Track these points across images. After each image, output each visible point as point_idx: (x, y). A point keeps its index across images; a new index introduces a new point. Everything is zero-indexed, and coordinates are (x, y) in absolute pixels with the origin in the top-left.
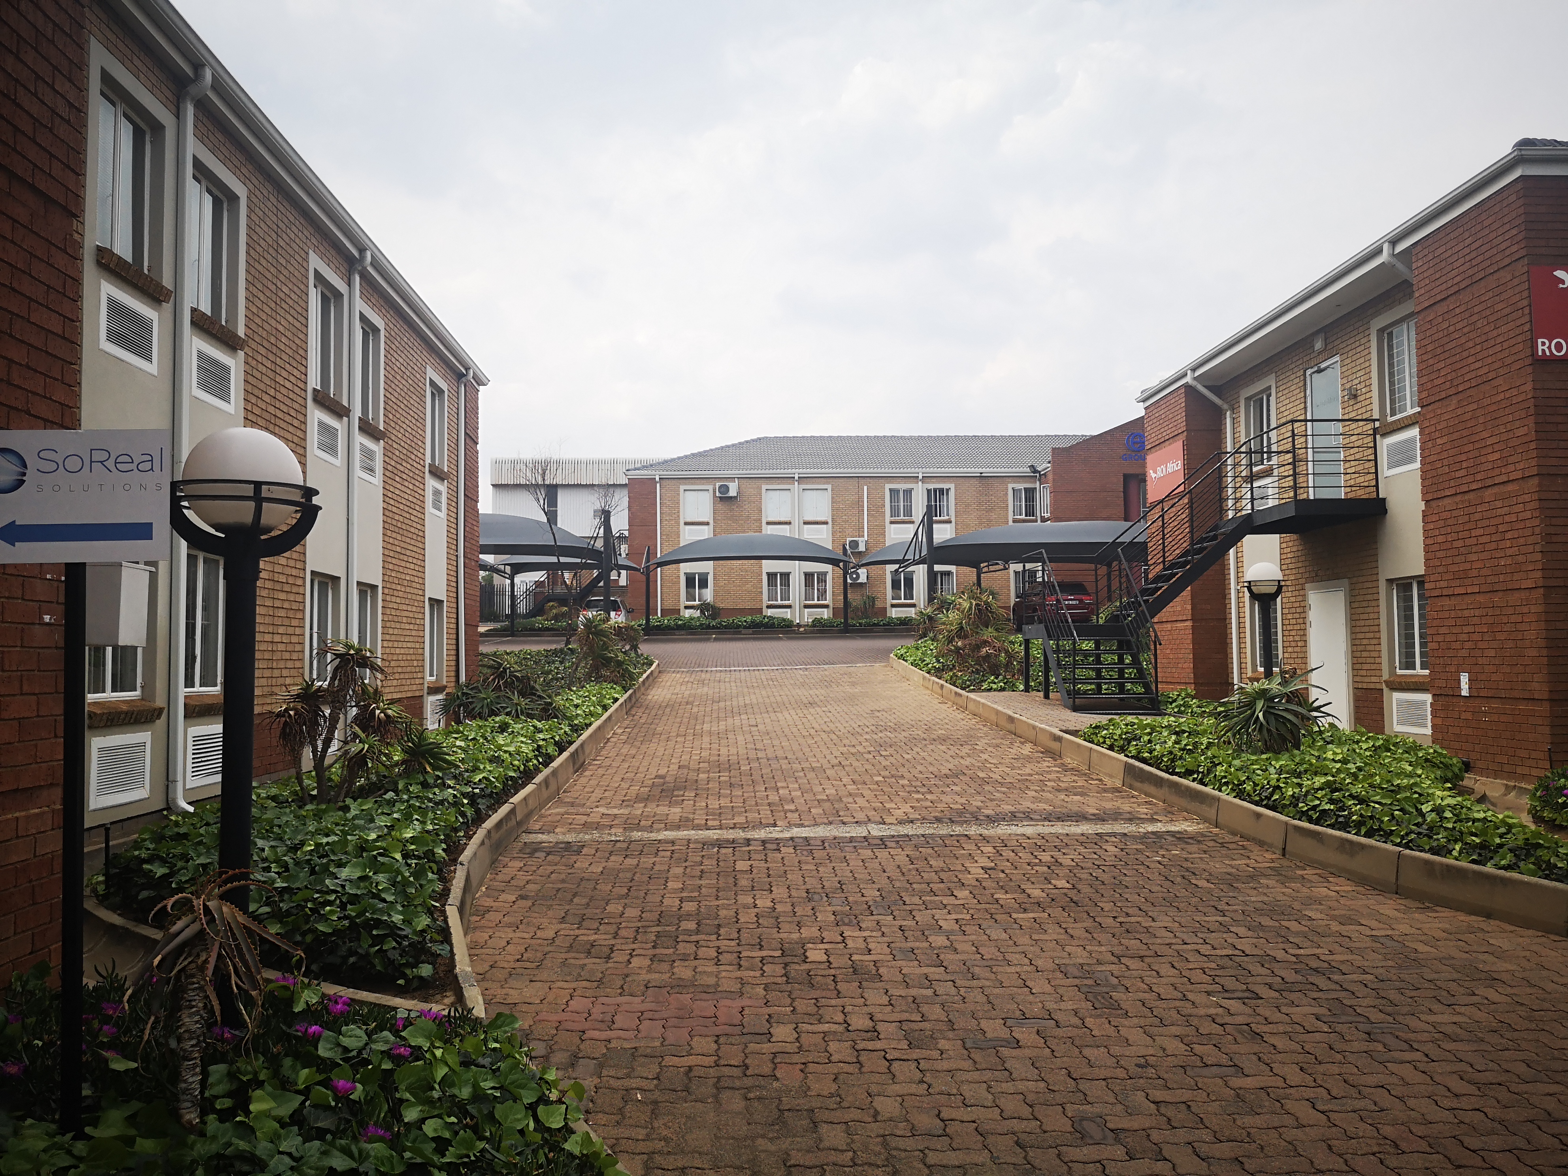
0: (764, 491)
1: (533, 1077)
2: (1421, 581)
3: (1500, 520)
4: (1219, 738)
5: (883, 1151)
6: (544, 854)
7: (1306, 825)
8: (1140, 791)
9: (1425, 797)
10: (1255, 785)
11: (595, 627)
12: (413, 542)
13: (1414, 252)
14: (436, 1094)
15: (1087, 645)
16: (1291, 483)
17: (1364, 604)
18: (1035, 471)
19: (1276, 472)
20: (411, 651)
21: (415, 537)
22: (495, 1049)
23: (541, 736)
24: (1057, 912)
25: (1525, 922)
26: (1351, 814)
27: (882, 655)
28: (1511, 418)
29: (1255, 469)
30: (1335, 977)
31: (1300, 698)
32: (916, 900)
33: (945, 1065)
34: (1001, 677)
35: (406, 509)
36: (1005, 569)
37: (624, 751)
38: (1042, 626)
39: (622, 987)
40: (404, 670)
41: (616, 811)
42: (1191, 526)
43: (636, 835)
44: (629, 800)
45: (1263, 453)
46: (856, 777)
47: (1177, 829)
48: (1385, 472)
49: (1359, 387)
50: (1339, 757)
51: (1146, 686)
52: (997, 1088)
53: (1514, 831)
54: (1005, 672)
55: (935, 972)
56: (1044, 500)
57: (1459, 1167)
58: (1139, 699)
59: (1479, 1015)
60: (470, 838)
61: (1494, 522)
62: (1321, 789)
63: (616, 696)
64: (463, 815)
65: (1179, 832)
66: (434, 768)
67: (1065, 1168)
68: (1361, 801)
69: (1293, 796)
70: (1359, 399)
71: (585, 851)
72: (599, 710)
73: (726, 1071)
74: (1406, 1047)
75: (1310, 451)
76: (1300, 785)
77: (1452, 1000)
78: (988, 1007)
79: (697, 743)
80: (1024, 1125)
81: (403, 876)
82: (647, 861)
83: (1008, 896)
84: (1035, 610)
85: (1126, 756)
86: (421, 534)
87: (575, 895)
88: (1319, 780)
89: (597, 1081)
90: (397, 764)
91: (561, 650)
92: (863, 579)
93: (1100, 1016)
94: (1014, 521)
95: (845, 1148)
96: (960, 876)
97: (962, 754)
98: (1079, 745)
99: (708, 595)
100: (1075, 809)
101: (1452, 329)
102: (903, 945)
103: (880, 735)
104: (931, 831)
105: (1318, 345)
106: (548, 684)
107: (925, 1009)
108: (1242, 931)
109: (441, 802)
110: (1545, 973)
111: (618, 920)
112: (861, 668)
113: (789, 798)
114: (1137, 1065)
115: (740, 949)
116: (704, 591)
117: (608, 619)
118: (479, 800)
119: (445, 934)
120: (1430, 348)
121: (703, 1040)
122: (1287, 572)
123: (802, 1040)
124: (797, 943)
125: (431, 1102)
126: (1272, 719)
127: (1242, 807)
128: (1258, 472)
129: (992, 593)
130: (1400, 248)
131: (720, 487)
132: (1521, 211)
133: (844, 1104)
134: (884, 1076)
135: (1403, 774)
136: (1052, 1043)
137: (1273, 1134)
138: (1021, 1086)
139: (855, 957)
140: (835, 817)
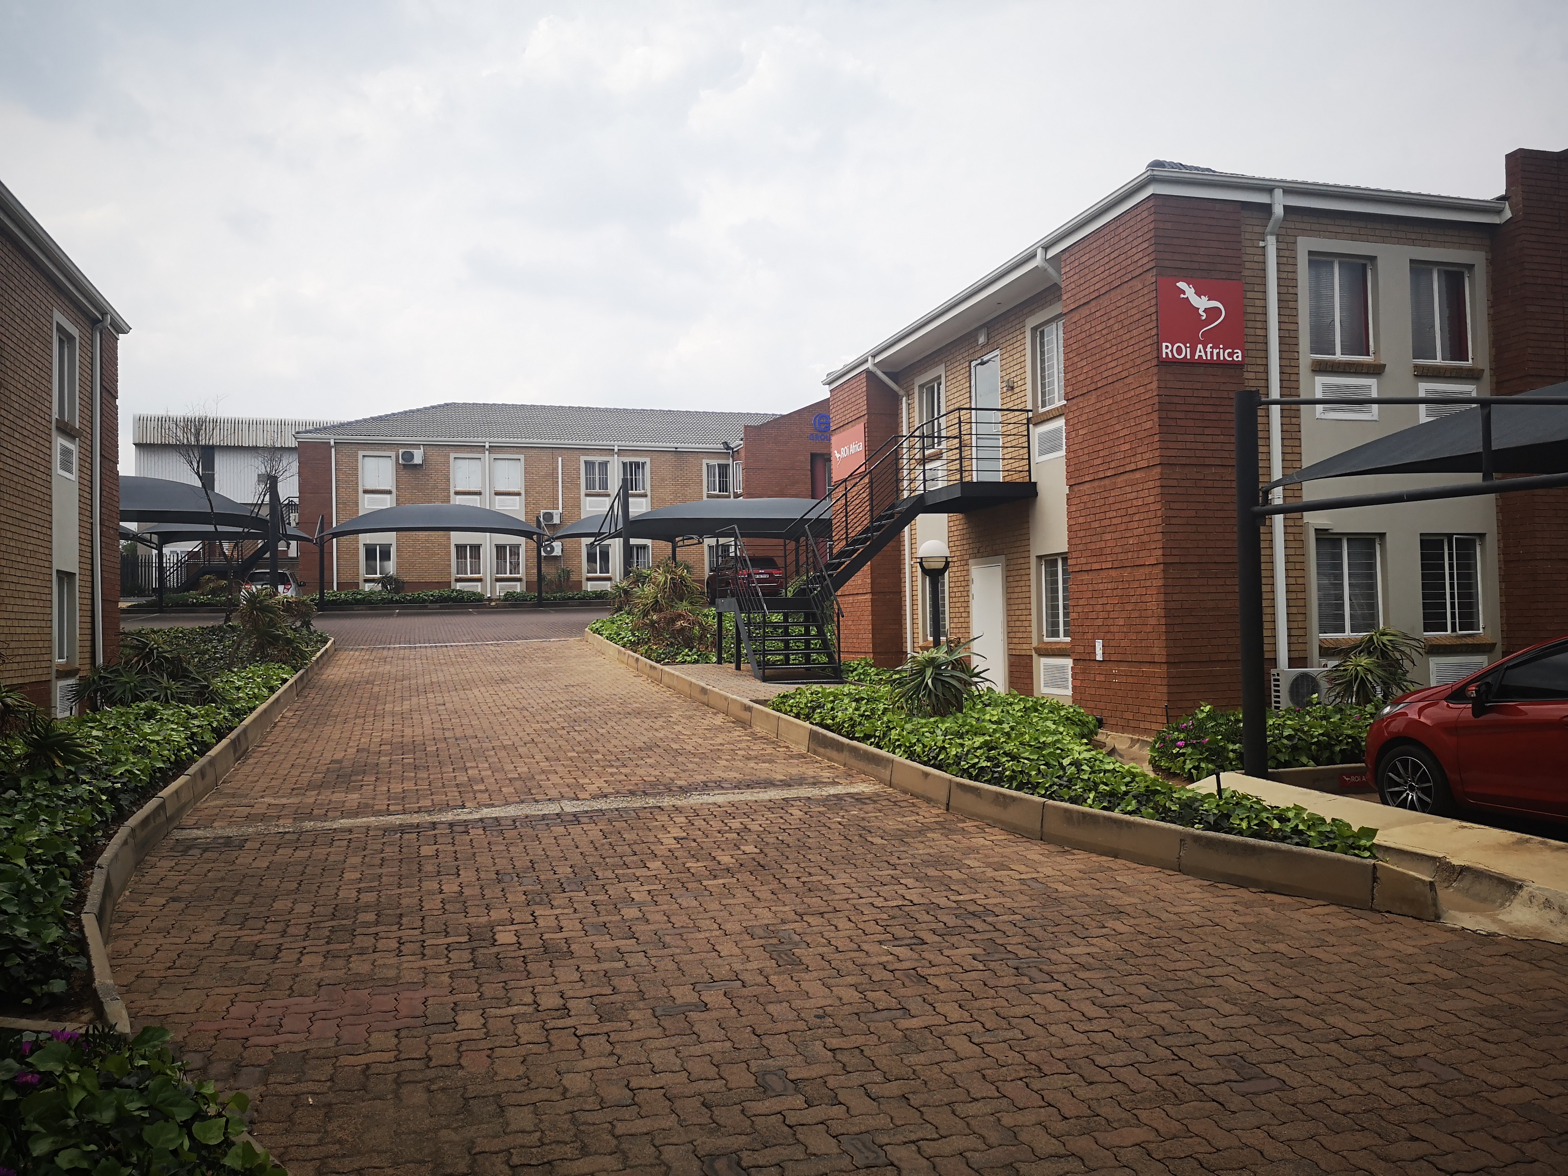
0: (452, 459)
1: (188, 1092)
2: (1065, 557)
3: (1129, 504)
4: (894, 704)
5: (572, 1127)
6: (200, 851)
7: (966, 781)
8: (824, 756)
9: (1065, 752)
10: (924, 746)
11: (261, 602)
12: (37, 507)
13: (1064, 257)
14: (71, 1122)
15: (776, 618)
16: (958, 467)
17: (1017, 578)
18: (728, 448)
19: (945, 456)
20: (36, 630)
21: (39, 501)
22: (142, 1066)
23: (196, 722)
24: (745, 877)
25: (1144, 860)
26: (1005, 770)
27: (578, 630)
28: (1139, 413)
29: (927, 452)
30: (989, 919)
31: (962, 665)
32: (609, 874)
33: (635, 1035)
34: (695, 650)
35: (28, 470)
36: (700, 543)
37: (295, 735)
38: (734, 599)
39: (291, 988)
40: (27, 651)
41: (284, 801)
42: (871, 505)
43: (308, 825)
44: (297, 789)
45: (934, 437)
46: (550, 754)
47: (856, 790)
48: (1036, 458)
49: (1015, 380)
50: (995, 719)
51: (830, 656)
52: (685, 1052)
53: (1137, 779)
54: (700, 644)
55: (627, 944)
56: (737, 476)
57: (1091, 1083)
58: (823, 669)
59: (1109, 945)
60: (110, 837)
61: (1124, 505)
62: (979, 748)
63: (285, 676)
64: (101, 813)
65: (857, 794)
66: (65, 762)
67: (749, 1122)
68: (1014, 757)
69: (956, 755)
70: (1016, 390)
71: (248, 845)
72: (265, 692)
73: (408, 1065)
74: (1048, 978)
75: (974, 437)
76: (962, 745)
77: (1086, 933)
78: (679, 973)
79: (378, 724)
80: (710, 1085)
81: (28, 885)
82: (320, 852)
83: (700, 864)
84: (728, 584)
85: (811, 723)
86: (47, 498)
87: (237, 893)
88: (978, 741)
89: (262, 1089)
90: (19, 758)
91: (220, 627)
92: (557, 552)
93: (783, 973)
94: (708, 497)
95: (532, 1128)
96: (653, 847)
97: (656, 726)
98: (768, 714)
99: (391, 567)
100: (764, 776)
101: (1093, 330)
102: (596, 920)
103: (575, 710)
104: (625, 805)
105: (982, 340)
106: (203, 665)
107: (616, 981)
108: (910, 882)
109: (74, 800)
110: (1161, 904)
111: (287, 917)
112: (554, 643)
113: (479, 777)
114: (817, 1016)
115: (424, 937)
116: (386, 563)
117: (276, 593)
118: (121, 796)
119: (81, 946)
120: (1074, 346)
121: (381, 1036)
122: (954, 549)
123: (489, 1026)
124: (485, 927)
125: (64, 1131)
126: (939, 684)
127: (912, 767)
128: (930, 455)
129: (687, 567)
130: (1052, 253)
131: (404, 454)
132: (1152, 226)
133: (532, 1085)
134: (573, 1053)
135: (1047, 732)
136: (738, 1003)
137: (936, 1069)
138: (707, 1048)
139: (545, 937)
140: (527, 795)
